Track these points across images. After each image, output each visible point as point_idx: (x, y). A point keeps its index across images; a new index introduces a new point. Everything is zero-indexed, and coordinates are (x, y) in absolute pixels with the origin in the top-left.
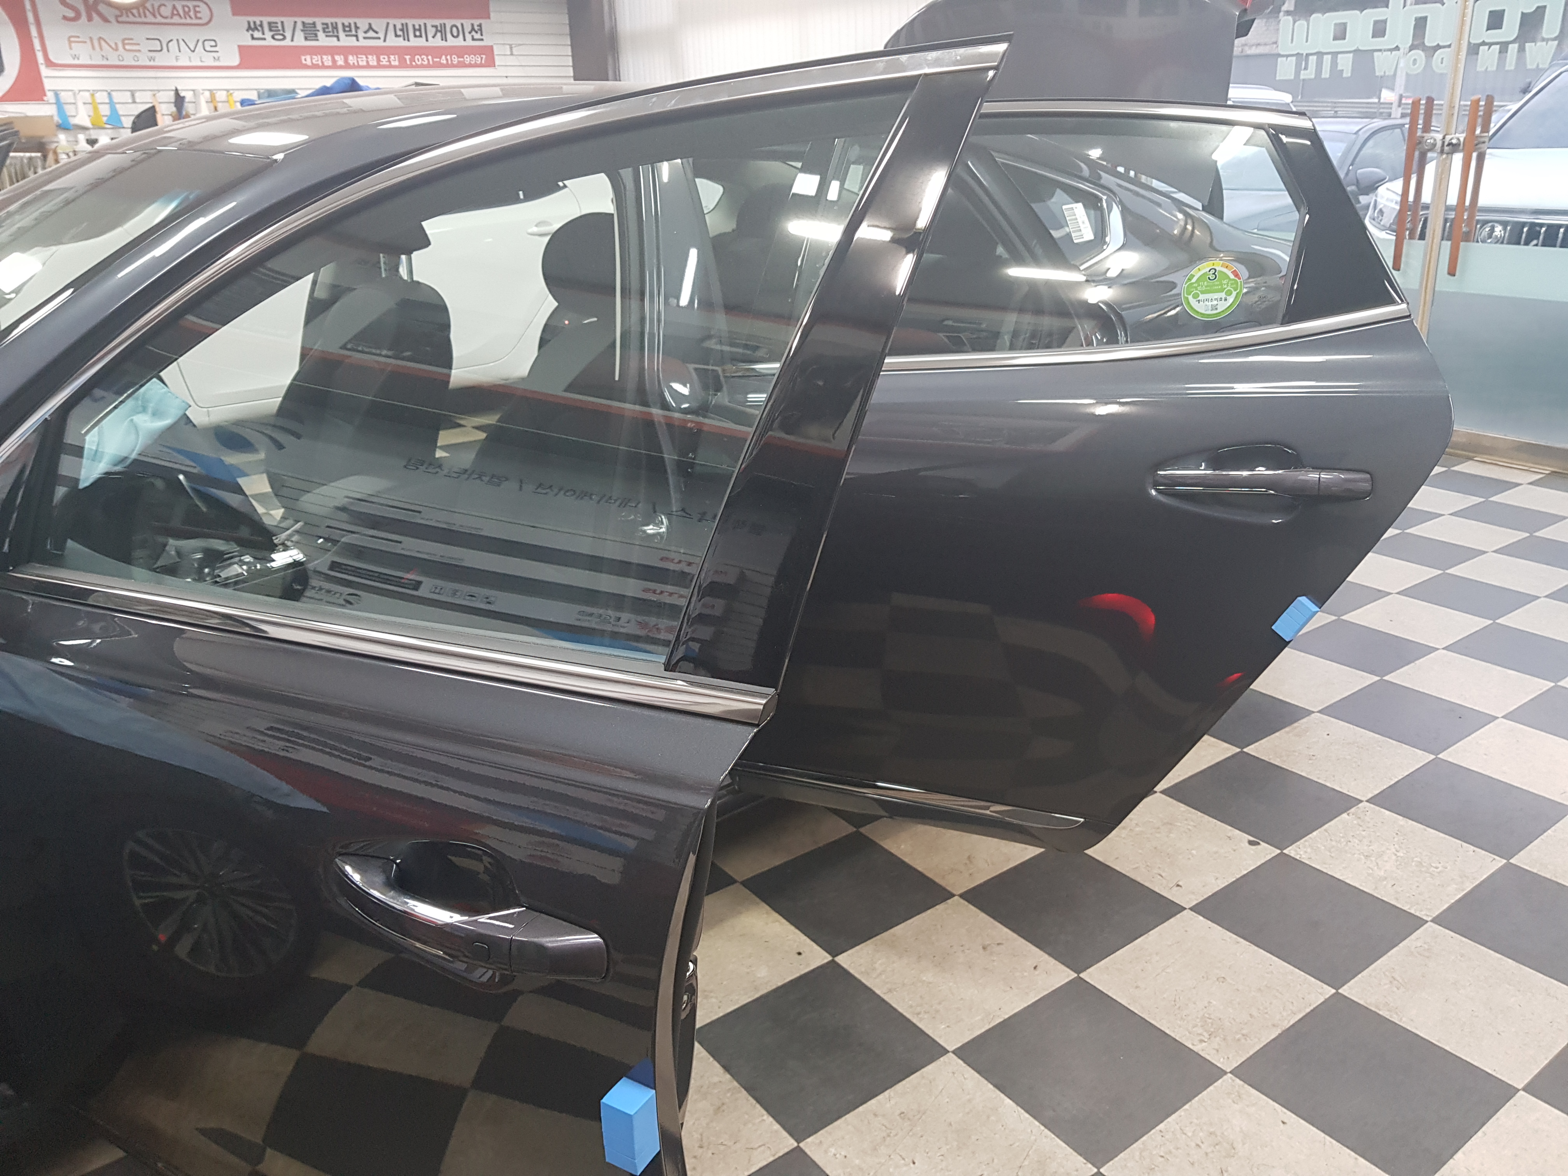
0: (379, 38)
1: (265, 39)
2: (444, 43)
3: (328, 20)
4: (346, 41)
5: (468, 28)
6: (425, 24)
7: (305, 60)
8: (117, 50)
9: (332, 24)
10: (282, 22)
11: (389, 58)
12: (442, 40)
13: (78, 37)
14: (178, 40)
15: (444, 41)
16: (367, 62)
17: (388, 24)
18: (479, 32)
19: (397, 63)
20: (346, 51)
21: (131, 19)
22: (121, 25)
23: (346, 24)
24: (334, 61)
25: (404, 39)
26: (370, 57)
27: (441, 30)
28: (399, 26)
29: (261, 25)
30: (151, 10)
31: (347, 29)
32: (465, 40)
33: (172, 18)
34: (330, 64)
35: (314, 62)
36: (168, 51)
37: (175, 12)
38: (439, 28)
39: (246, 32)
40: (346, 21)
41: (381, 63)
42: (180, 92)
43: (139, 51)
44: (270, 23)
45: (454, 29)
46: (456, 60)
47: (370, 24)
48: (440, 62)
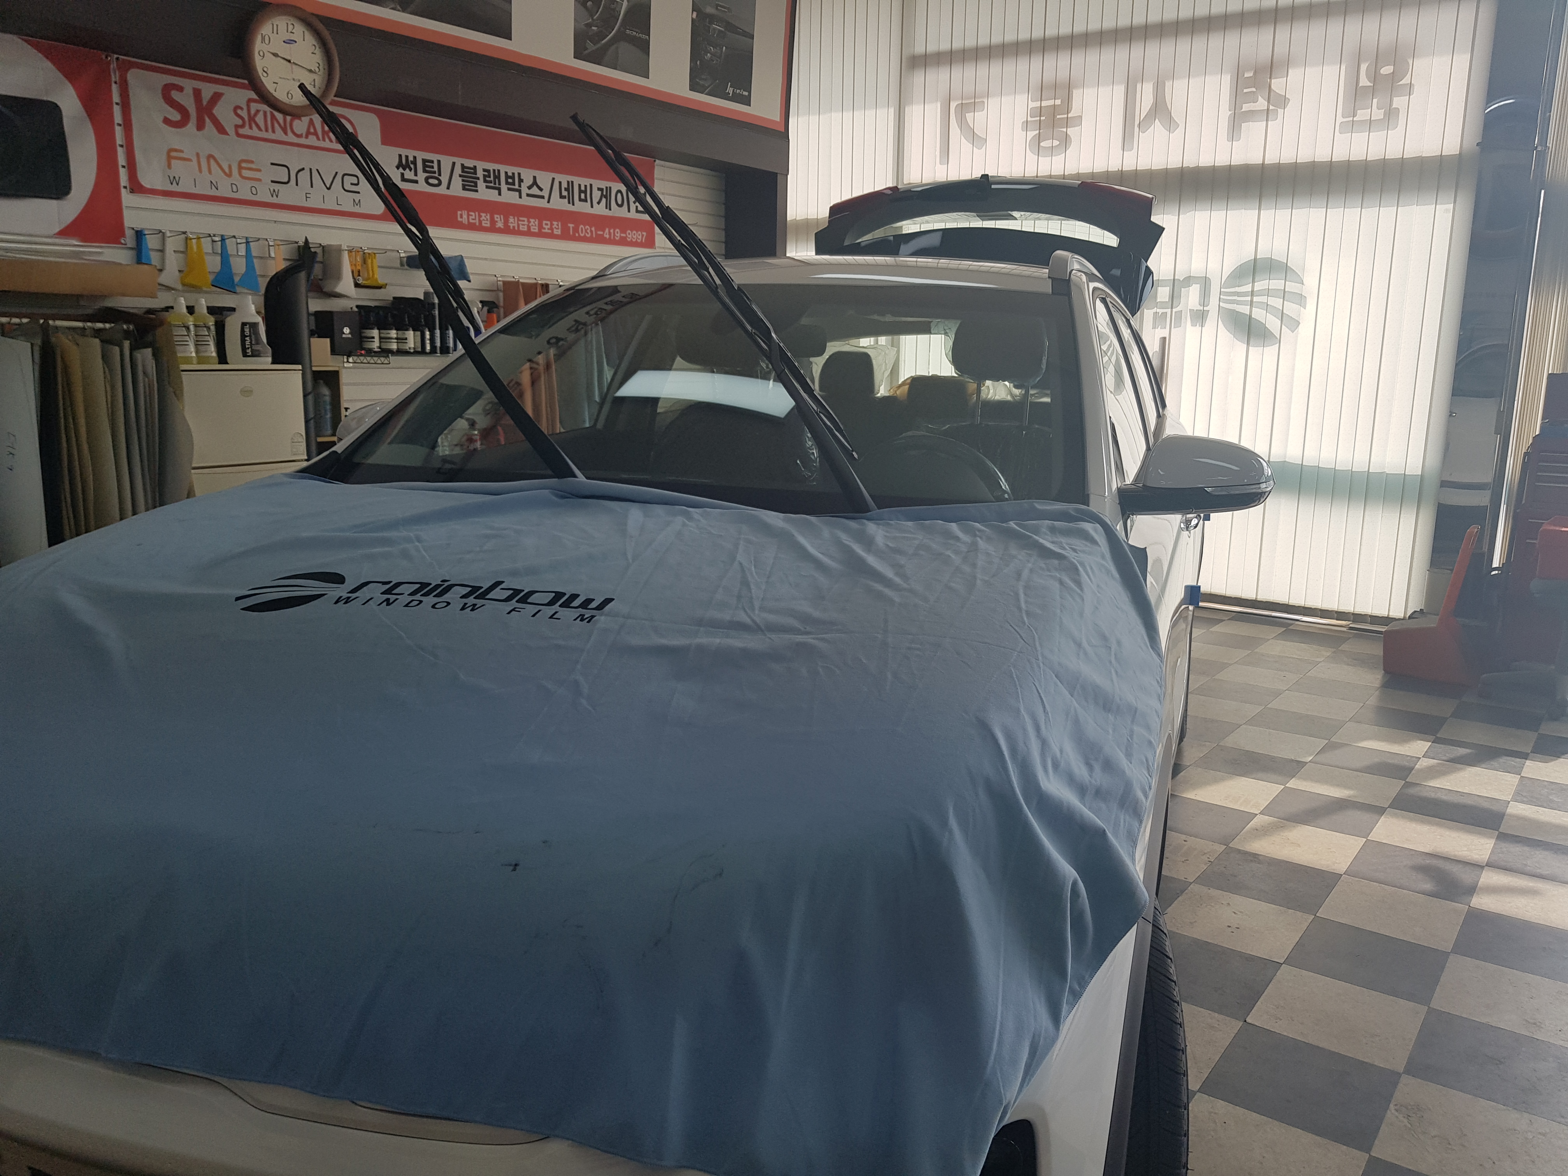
0: (543, 197)
1: (416, 182)
2: (607, 212)
3: (491, 166)
4: (508, 197)
6: (591, 185)
7: (461, 217)
8: (229, 175)
9: (494, 170)
10: (439, 162)
11: (552, 224)
12: (606, 208)
13: (182, 151)
14: (311, 169)
15: (608, 210)
16: (529, 227)
17: (553, 179)
19: (557, 232)
20: (508, 210)
21: (255, 132)
22: (243, 140)
23: (510, 174)
24: (493, 222)
25: (569, 203)
26: (532, 220)
27: (606, 194)
28: (564, 185)
29: (414, 163)
30: (281, 121)
31: (510, 180)
32: (629, 211)
33: (307, 137)
34: (488, 225)
35: (471, 221)
36: (297, 185)
37: (312, 130)
39: (396, 169)
40: (511, 170)
41: (543, 231)
43: (259, 180)
44: (424, 161)
45: (619, 195)
46: (618, 234)
47: (535, 178)
48: (603, 235)
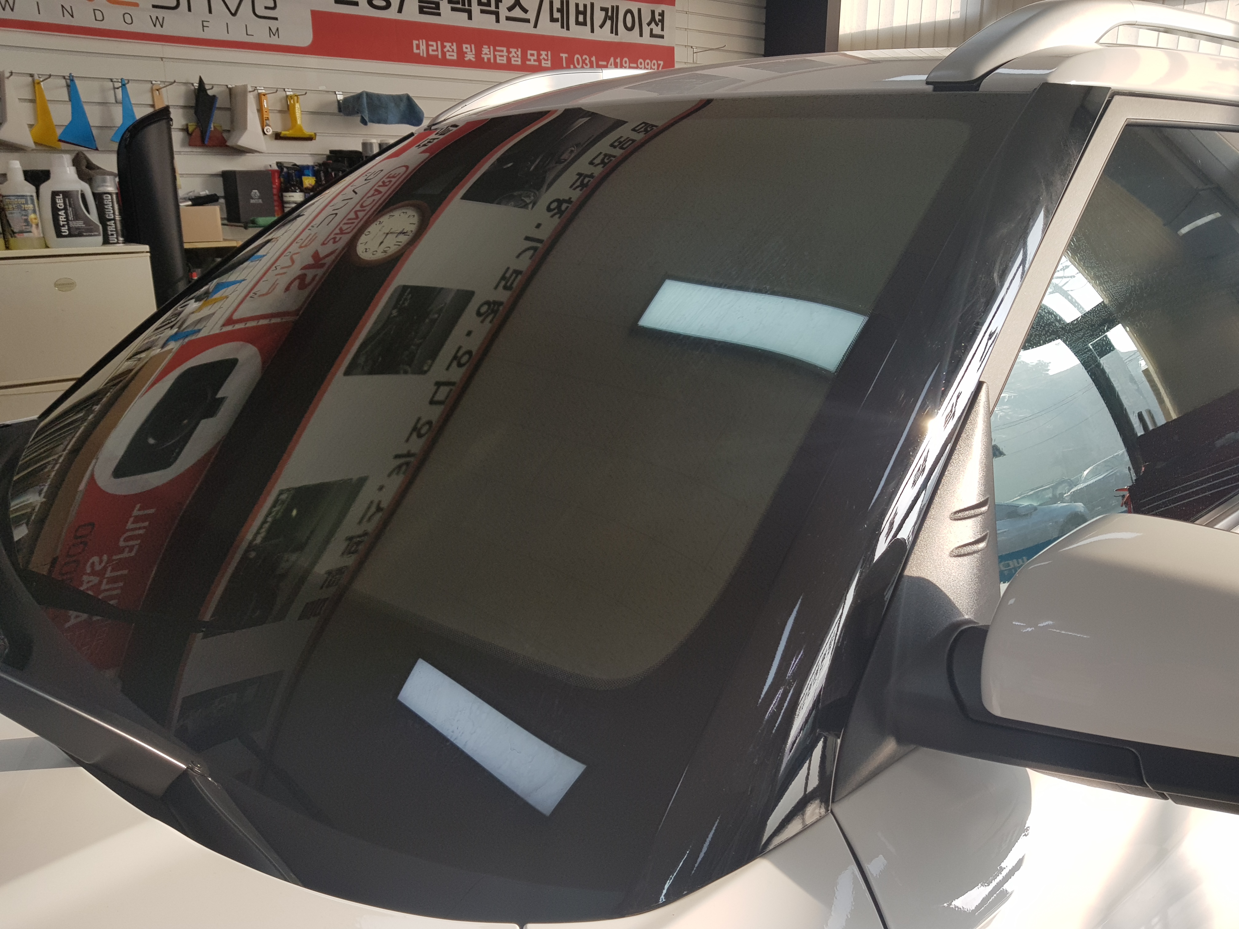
0: (528, 21)
1: (356, 4)
2: (612, 38)
4: (482, 21)
5: (646, 18)
6: (592, 4)
7: (418, 47)
11: (539, 55)
12: (612, 32)
15: (613, 35)
16: (509, 59)
18: (660, 24)
19: (546, 64)
20: (481, 37)
24: (461, 53)
25: (562, 27)
26: (513, 50)
28: (557, 4)
31: (484, 1)
32: (641, 35)
34: (455, 58)
35: (431, 53)
36: (190, 10)
38: (610, 14)
41: (528, 63)
42: (207, 87)
45: (629, 16)
46: (627, 65)
48: (606, 66)
